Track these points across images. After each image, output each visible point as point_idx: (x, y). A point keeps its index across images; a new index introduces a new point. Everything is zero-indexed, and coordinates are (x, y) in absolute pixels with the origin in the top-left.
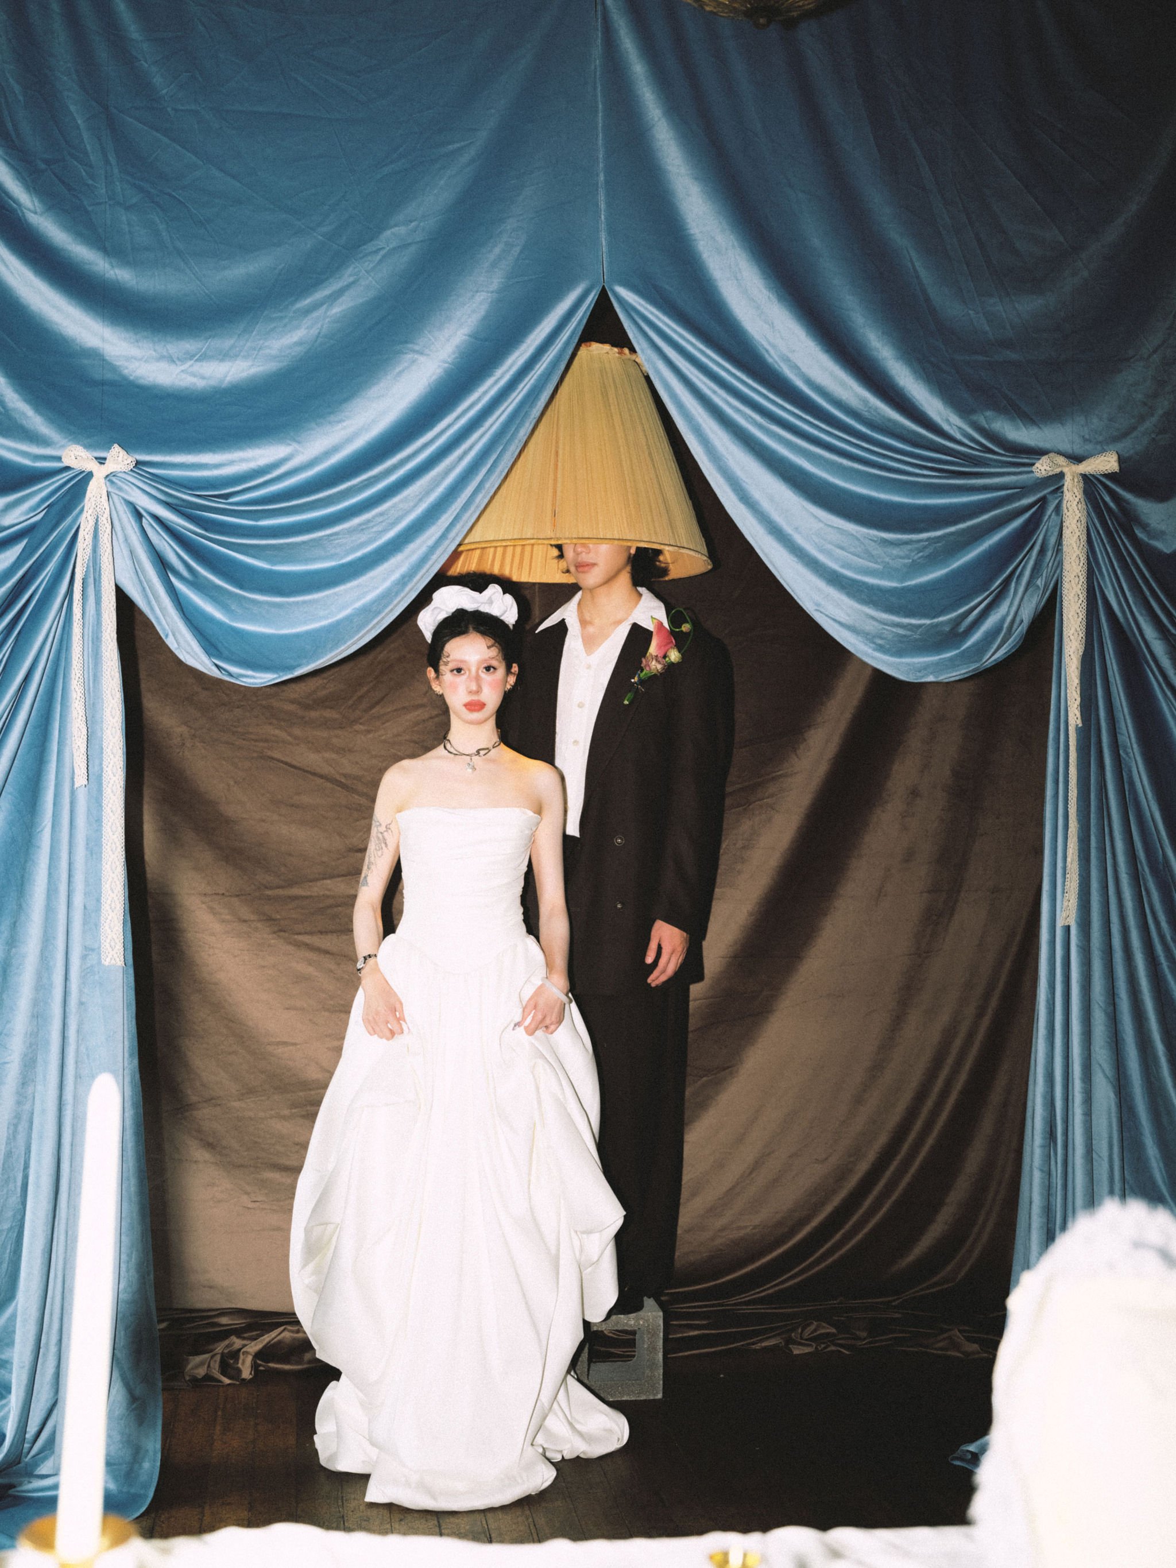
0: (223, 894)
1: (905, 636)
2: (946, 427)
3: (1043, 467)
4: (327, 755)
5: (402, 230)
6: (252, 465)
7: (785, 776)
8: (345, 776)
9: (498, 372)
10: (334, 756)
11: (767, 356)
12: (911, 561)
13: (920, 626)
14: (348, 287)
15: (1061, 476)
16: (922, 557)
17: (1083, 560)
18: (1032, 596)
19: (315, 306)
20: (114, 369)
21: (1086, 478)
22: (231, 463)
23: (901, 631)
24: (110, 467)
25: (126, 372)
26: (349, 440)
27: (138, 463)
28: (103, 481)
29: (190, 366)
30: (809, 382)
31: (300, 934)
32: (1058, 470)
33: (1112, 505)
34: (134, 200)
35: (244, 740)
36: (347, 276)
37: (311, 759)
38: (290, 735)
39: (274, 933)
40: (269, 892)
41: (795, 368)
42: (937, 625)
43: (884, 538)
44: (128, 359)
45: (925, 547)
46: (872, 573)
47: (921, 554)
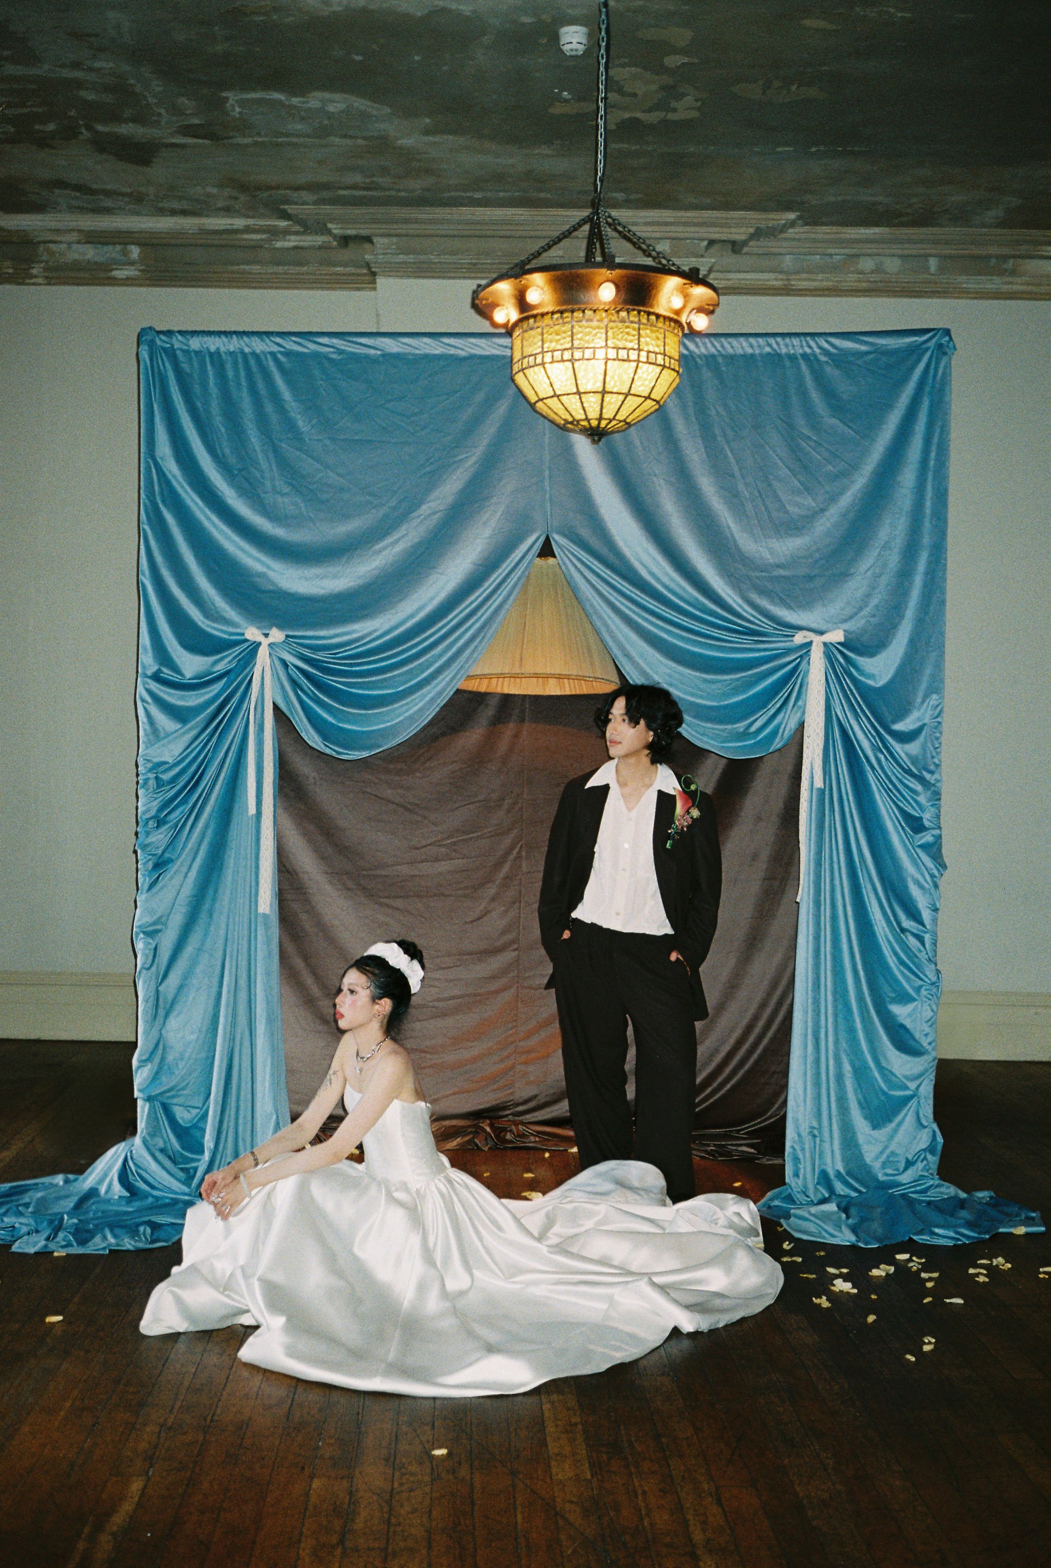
3: (799, 638)
4: (399, 791)
5: (432, 504)
8: (409, 803)
9: (486, 584)
10: (403, 791)
11: (642, 573)
12: (722, 691)
13: (726, 729)
14: (403, 536)
15: (810, 643)
17: (823, 692)
18: (797, 712)
19: (385, 548)
20: (274, 584)
21: (825, 644)
23: (714, 731)
24: (271, 639)
25: (281, 586)
27: (287, 636)
28: (267, 647)
29: (316, 582)
30: (665, 587)
31: (382, 898)
32: (808, 640)
33: (841, 660)
34: (286, 490)
35: (350, 781)
36: (402, 530)
37: (389, 793)
38: (377, 778)
39: (367, 897)
40: (364, 873)
41: (658, 580)
42: (737, 728)
43: (706, 678)
44: (281, 578)
45: (730, 684)
46: (701, 697)
47: (727, 687)
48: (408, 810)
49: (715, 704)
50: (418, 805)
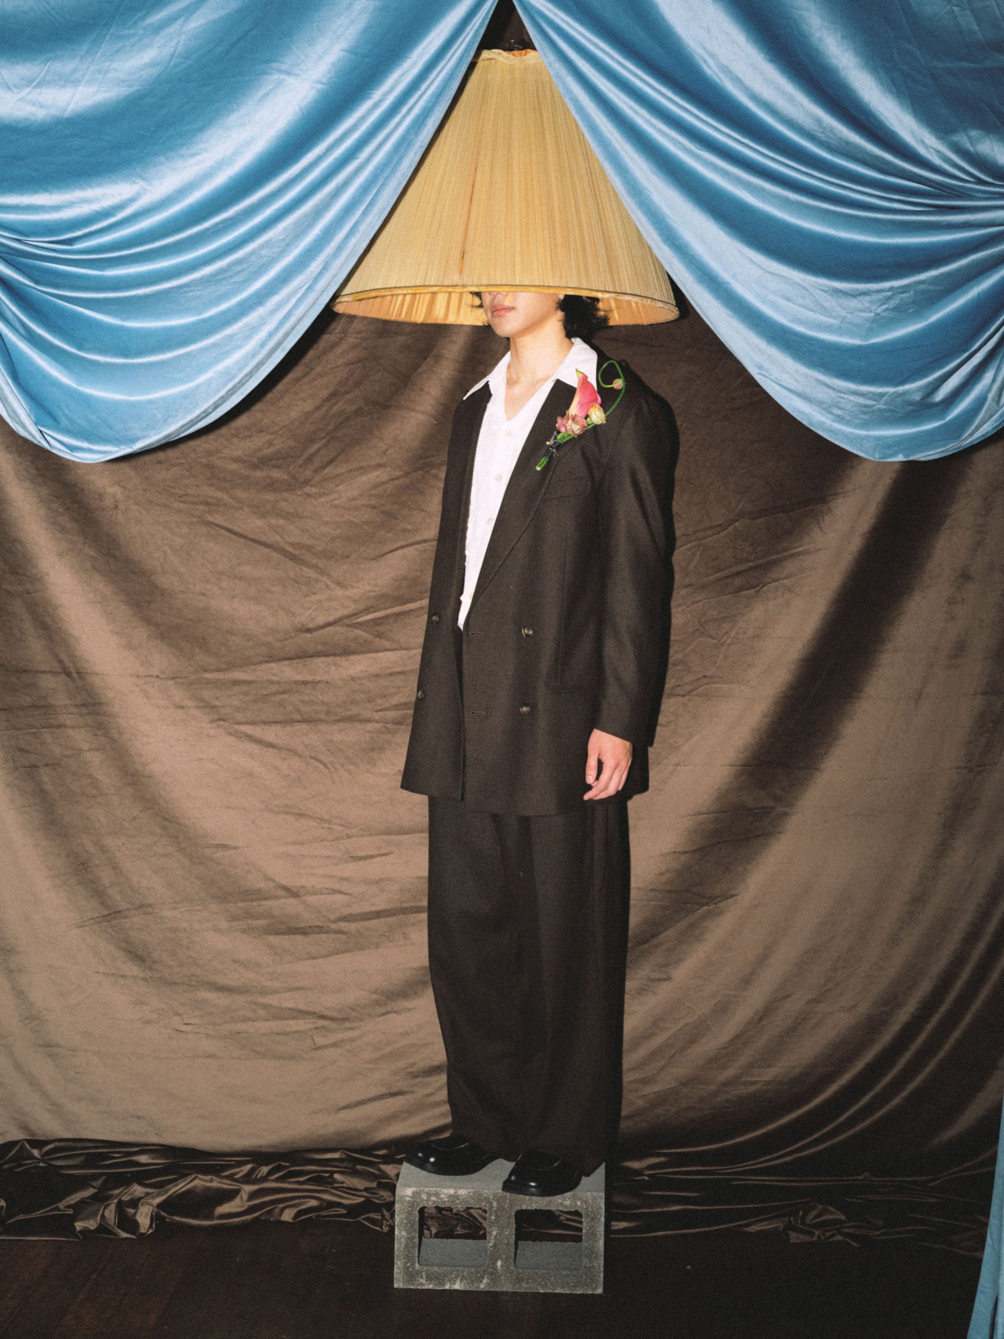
0: (158, 677)
1: (866, 406)
2: (922, 151)
4: (273, 521)
6: (95, 207)
7: (808, 552)
8: (292, 545)
9: (377, 95)
10: (281, 522)
11: (705, 67)
12: (873, 314)
13: (882, 395)
16: (887, 309)
22: (70, 204)
23: (861, 400)
26: (207, 176)
29: (28, 94)
30: (755, 98)
31: (241, 723)
35: (181, 502)
37: (254, 524)
38: (234, 498)
39: (212, 722)
40: (208, 676)
41: (737, 81)
42: (904, 393)
43: (837, 289)
45: (889, 299)
46: (829, 328)
47: (885, 306)
48: (293, 558)
49: (857, 342)
50: (309, 548)
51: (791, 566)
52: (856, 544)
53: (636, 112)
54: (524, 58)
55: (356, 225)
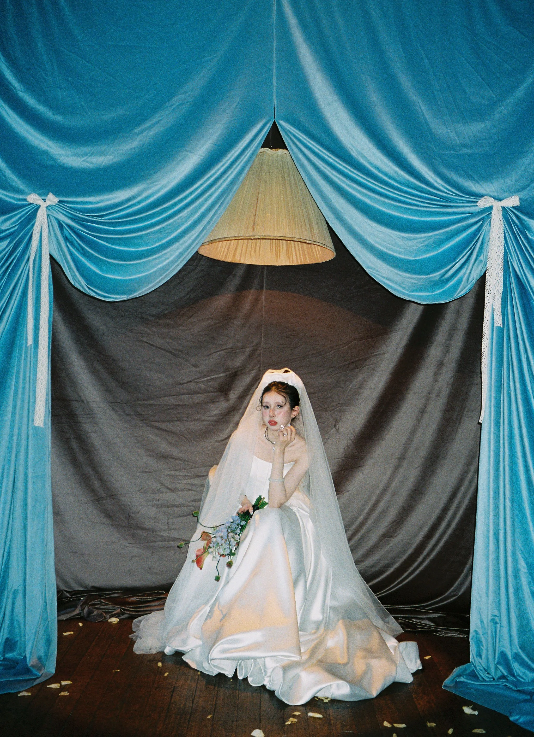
0: (119, 402)
1: (415, 283)
2: (436, 184)
3: (482, 203)
4: (167, 340)
5: (182, 96)
6: (112, 202)
7: (380, 354)
8: (175, 350)
9: (224, 160)
10: (171, 340)
11: (352, 152)
12: (417, 247)
13: (421, 279)
14: (158, 122)
15: (491, 208)
17: (502, 247)
18: (478, 265)
19: (144, 130)
20: (54, 160)
21: (503, 208)
22: (103, 201)
23: (413, 281)
24: (48, 203)
25: (59, 161)
26: (157, 191)
27: (60, 201)
28: (45, 209)
29: (86, 159)
30: (371, 164)
31: (153, 422)
32: (489, 205)
33: (517, 222)
34: (64, 85)
35: (130, 332)
36: (157, 117)
37: (159, 341)
38: (151, 330)
39: (142, 420)
40: (140, 402)
41: (365, 157)
42: (429, 278)
43: (404, 237)
44: (59, 155)
45: (424, 241)
46: (400, 253)
47: (422, 245)
48: (174, 355)
49: (411, 258)
50: (181, 351)
51: (373, 360)
52: (400, 351)
53: (325, 168)
54: (278, 152)
55: (216, 211)
